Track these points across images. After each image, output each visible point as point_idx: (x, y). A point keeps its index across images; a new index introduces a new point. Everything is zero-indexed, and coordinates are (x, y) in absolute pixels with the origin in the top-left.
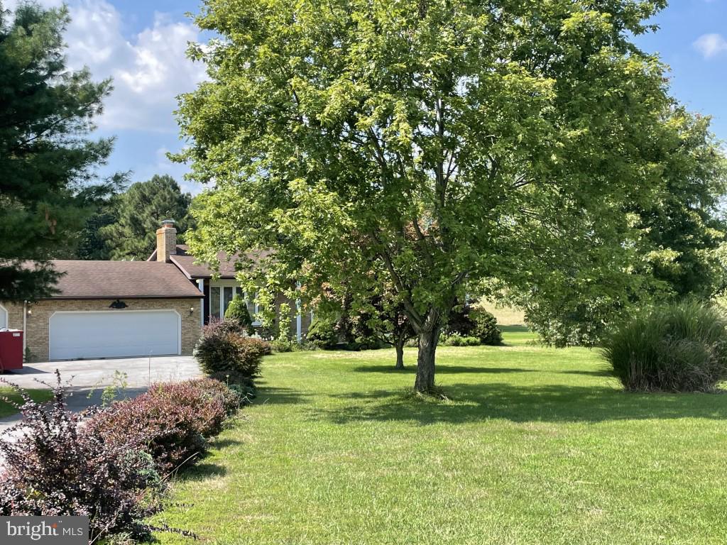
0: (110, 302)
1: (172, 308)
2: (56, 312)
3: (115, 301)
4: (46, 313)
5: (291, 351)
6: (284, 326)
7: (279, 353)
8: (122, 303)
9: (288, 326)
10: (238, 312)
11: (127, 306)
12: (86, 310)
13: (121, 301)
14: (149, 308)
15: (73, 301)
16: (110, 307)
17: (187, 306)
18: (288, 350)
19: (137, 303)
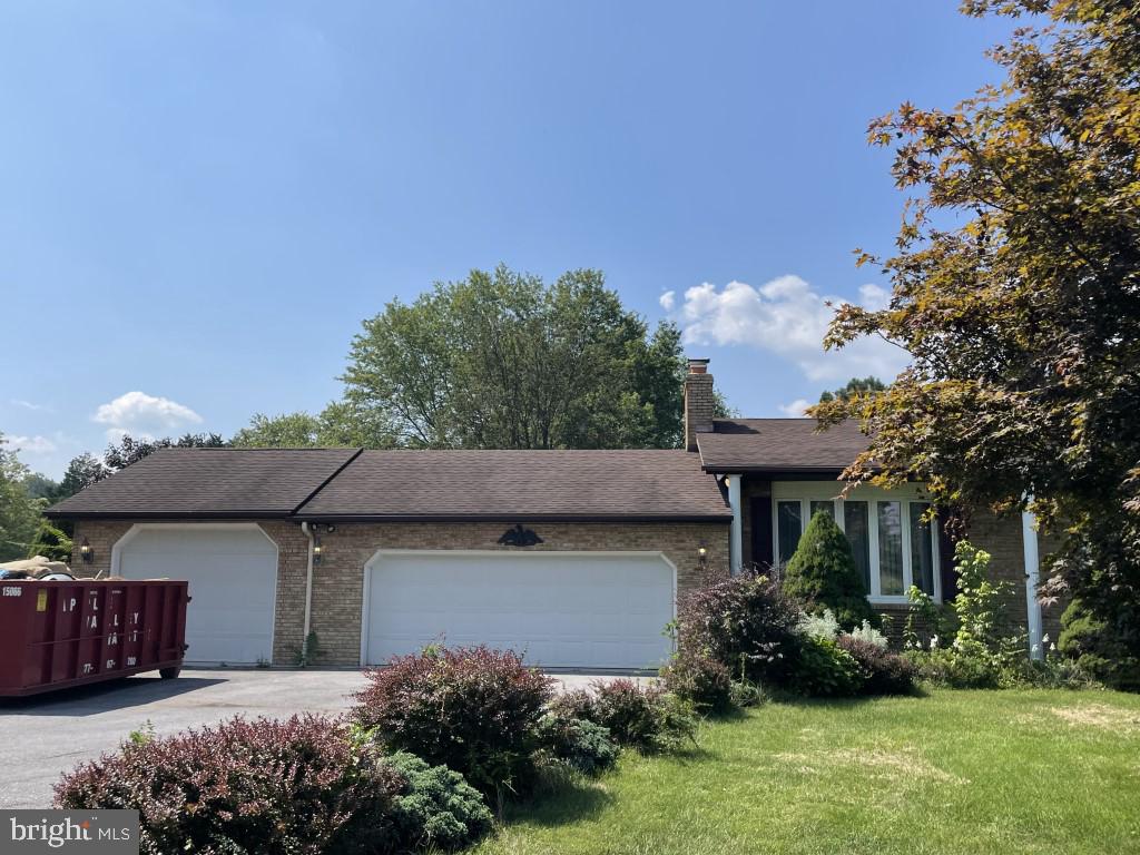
0: (501, 531)
1: (653, 547)
2: (380, 552)
3: (513, 526)
4: (358, 553)
5: (995, 687)
6: (974, 609)
7: (948, 693)
8: (529, 532)
9: (986, 607)
10: (817, 560)
11: (541, 541)
12: (446, 548)
13: (525, 526)
14: (593, 547)
15: (417, 527)
16: (500, 542)
17: (691, 542)
18: (986, 682)
19: (565, 533)
